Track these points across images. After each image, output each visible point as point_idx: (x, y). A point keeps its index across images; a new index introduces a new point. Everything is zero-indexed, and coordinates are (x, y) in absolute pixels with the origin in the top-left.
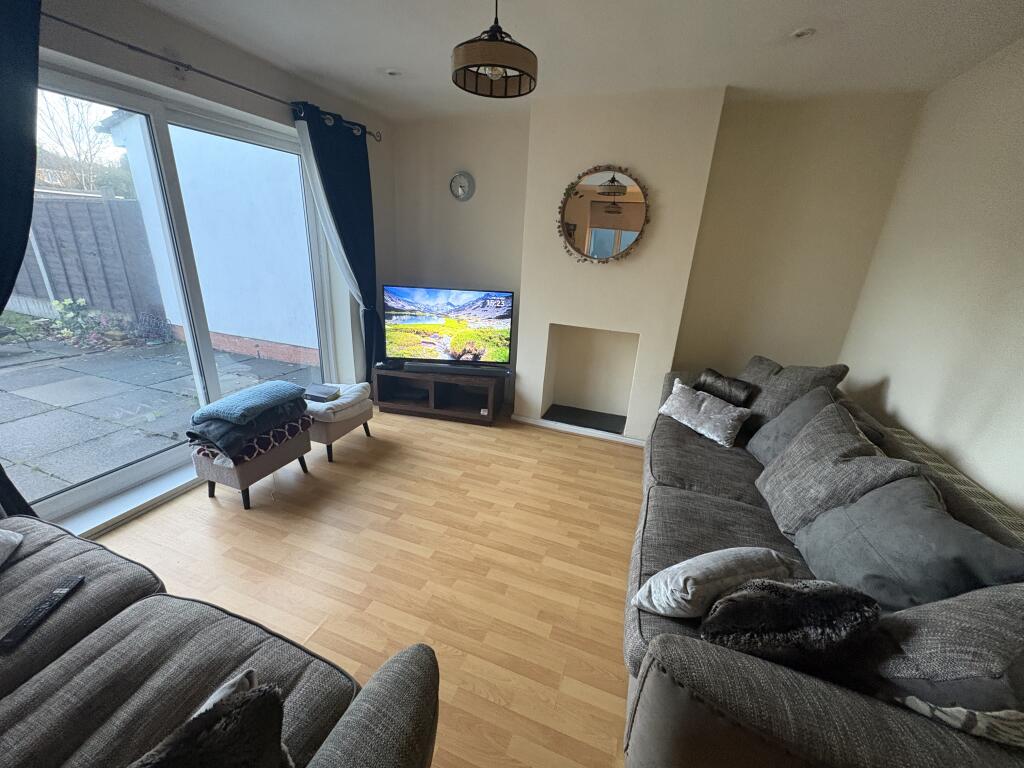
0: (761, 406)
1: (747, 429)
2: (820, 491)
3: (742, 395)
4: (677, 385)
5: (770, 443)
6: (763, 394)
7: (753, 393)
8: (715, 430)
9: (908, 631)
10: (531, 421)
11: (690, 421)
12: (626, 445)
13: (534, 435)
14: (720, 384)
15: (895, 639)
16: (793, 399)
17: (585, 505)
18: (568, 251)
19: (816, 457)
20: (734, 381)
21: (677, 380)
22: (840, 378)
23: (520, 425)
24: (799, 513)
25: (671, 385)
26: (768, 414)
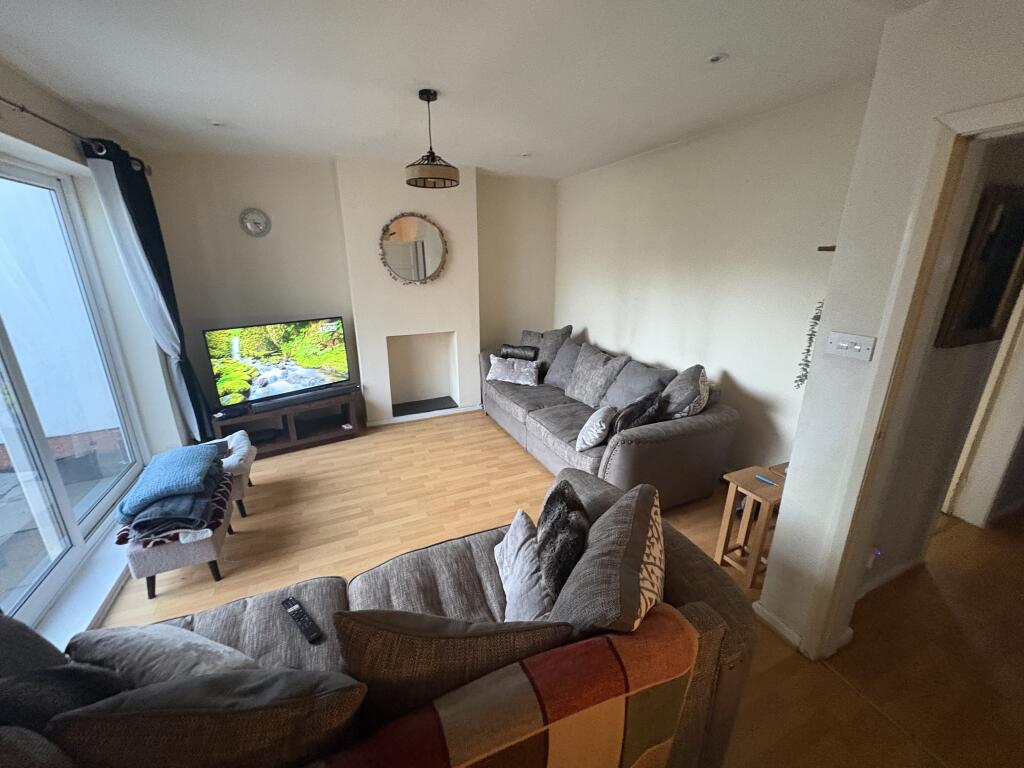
0: (543, 357)
1: (542, 372)
2: (601, 382)
3: (531, 354)
4: (494, 360)
5: (560, 373)
6: (541, 351)
7: (536, 351)
8: (527, 379)
9: (668, 396)
10: (385, 422)
11: (510, 378)
12: (464, 413)
13: (397, 430)
14: (516, 351)
15: (667, 401)
16: (557, 349)
17: (478, 451)
18: (394, 278)
19: (593, 368)
20: (524, 348)
21: (492, 356)
22: (571, 332)
23: (377, 429)
24: (597, 395)
25: (489, 360)
26: (548, 360)
